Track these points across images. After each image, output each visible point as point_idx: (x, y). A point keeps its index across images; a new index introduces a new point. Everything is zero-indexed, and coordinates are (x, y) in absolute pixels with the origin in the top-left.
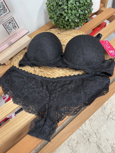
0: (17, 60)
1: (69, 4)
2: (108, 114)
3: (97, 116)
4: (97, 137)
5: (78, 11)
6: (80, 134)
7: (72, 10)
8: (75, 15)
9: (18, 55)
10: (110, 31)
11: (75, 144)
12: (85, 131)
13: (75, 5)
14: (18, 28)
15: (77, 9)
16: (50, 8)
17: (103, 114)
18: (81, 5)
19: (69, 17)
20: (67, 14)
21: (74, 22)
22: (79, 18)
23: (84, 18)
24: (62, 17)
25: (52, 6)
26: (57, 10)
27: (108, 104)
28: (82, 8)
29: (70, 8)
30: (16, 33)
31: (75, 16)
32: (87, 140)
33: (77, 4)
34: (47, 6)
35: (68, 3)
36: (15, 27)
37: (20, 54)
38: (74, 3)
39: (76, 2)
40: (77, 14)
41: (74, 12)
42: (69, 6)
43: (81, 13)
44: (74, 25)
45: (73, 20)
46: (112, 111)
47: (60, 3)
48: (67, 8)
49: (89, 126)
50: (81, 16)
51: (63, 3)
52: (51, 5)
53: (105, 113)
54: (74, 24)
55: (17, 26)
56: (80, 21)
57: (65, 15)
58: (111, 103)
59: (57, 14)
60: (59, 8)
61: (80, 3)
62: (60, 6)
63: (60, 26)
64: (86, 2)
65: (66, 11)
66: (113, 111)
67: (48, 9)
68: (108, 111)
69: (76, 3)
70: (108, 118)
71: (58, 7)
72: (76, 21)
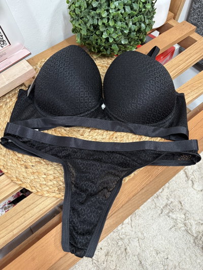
0: (3, 107)
1: (112, 9)
2: (162, 207)
3: (144, 209)
4: (140, 246)
5: (127, 24)
6: (113, 239)
7: (115, 21)
8: (122, 31)
9: (7, 96)
10: (181, 67)
11: (104, 257)
12: (121, 234)
13: (123, 12)
14: (8, 44)
15: (125, 20)
16: (74, 11)
17: (153, 206)
18: (134, 12)
19: (110, 34)
20: (106, 27)
21: (119, 44)
22: (127, 36)
23: (138, 37)
24: (95, 33)
25: (78, 7)
26: (88, 17)
27: (163, 189)
28: (135, 19)
29: (113, 17)
30: (5, 54)
31: (121, 34)
32: (123, 250)
33: (126, 9)
34: (69, 8)
35: (109, 6)
36: (3, 41)
37: (11, 94)
38: (121, 8)
39: (126, 7)
40: (125, 29)
41: (121, 25)
42: (111, 12)
43: (133, 29)
44: (118, 49)
45: (117, 39)
46: (169, 202)
47: (95, 5)
48: (108, 15)
49: (130, 226)
50: (132, 33)
51: (101, 6)
52: (77, 5)
53: (157, 205)
54: (118, 47)
55: (6, 40)
56: (130, 42)
57: (101, 29)
58: (168, 188)
59: (88, 25)
60: (93, 13)
61: (132, 9)
62: (95, 9)
63: (92, 48)
64: (144, 7)
65: (105, 21)
66: (172, 202)
67: (70, 14)
68: (162, 202)
69: (124, 8)
70: (162, 213)
71: (89, 12)
72: (123, 43)
